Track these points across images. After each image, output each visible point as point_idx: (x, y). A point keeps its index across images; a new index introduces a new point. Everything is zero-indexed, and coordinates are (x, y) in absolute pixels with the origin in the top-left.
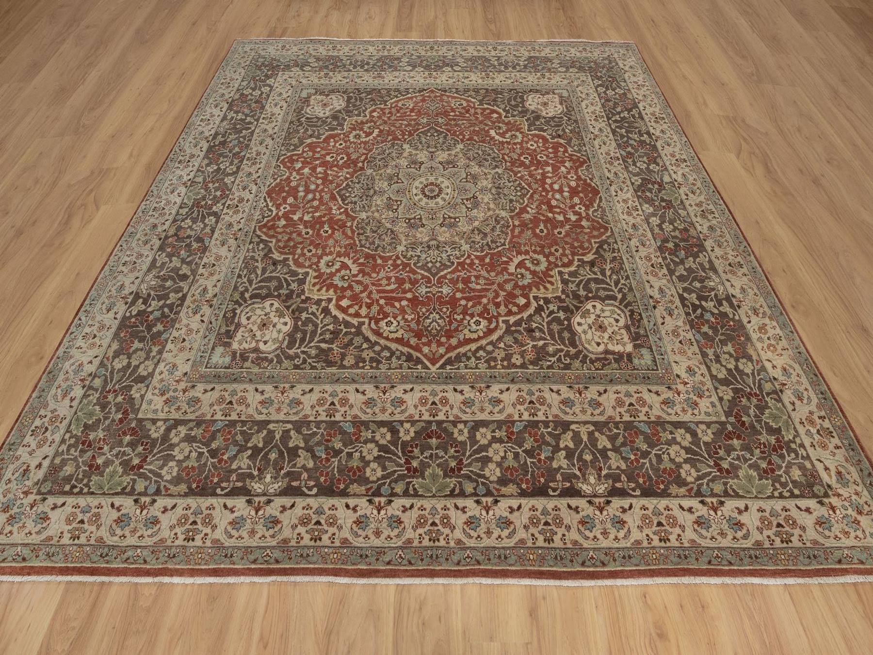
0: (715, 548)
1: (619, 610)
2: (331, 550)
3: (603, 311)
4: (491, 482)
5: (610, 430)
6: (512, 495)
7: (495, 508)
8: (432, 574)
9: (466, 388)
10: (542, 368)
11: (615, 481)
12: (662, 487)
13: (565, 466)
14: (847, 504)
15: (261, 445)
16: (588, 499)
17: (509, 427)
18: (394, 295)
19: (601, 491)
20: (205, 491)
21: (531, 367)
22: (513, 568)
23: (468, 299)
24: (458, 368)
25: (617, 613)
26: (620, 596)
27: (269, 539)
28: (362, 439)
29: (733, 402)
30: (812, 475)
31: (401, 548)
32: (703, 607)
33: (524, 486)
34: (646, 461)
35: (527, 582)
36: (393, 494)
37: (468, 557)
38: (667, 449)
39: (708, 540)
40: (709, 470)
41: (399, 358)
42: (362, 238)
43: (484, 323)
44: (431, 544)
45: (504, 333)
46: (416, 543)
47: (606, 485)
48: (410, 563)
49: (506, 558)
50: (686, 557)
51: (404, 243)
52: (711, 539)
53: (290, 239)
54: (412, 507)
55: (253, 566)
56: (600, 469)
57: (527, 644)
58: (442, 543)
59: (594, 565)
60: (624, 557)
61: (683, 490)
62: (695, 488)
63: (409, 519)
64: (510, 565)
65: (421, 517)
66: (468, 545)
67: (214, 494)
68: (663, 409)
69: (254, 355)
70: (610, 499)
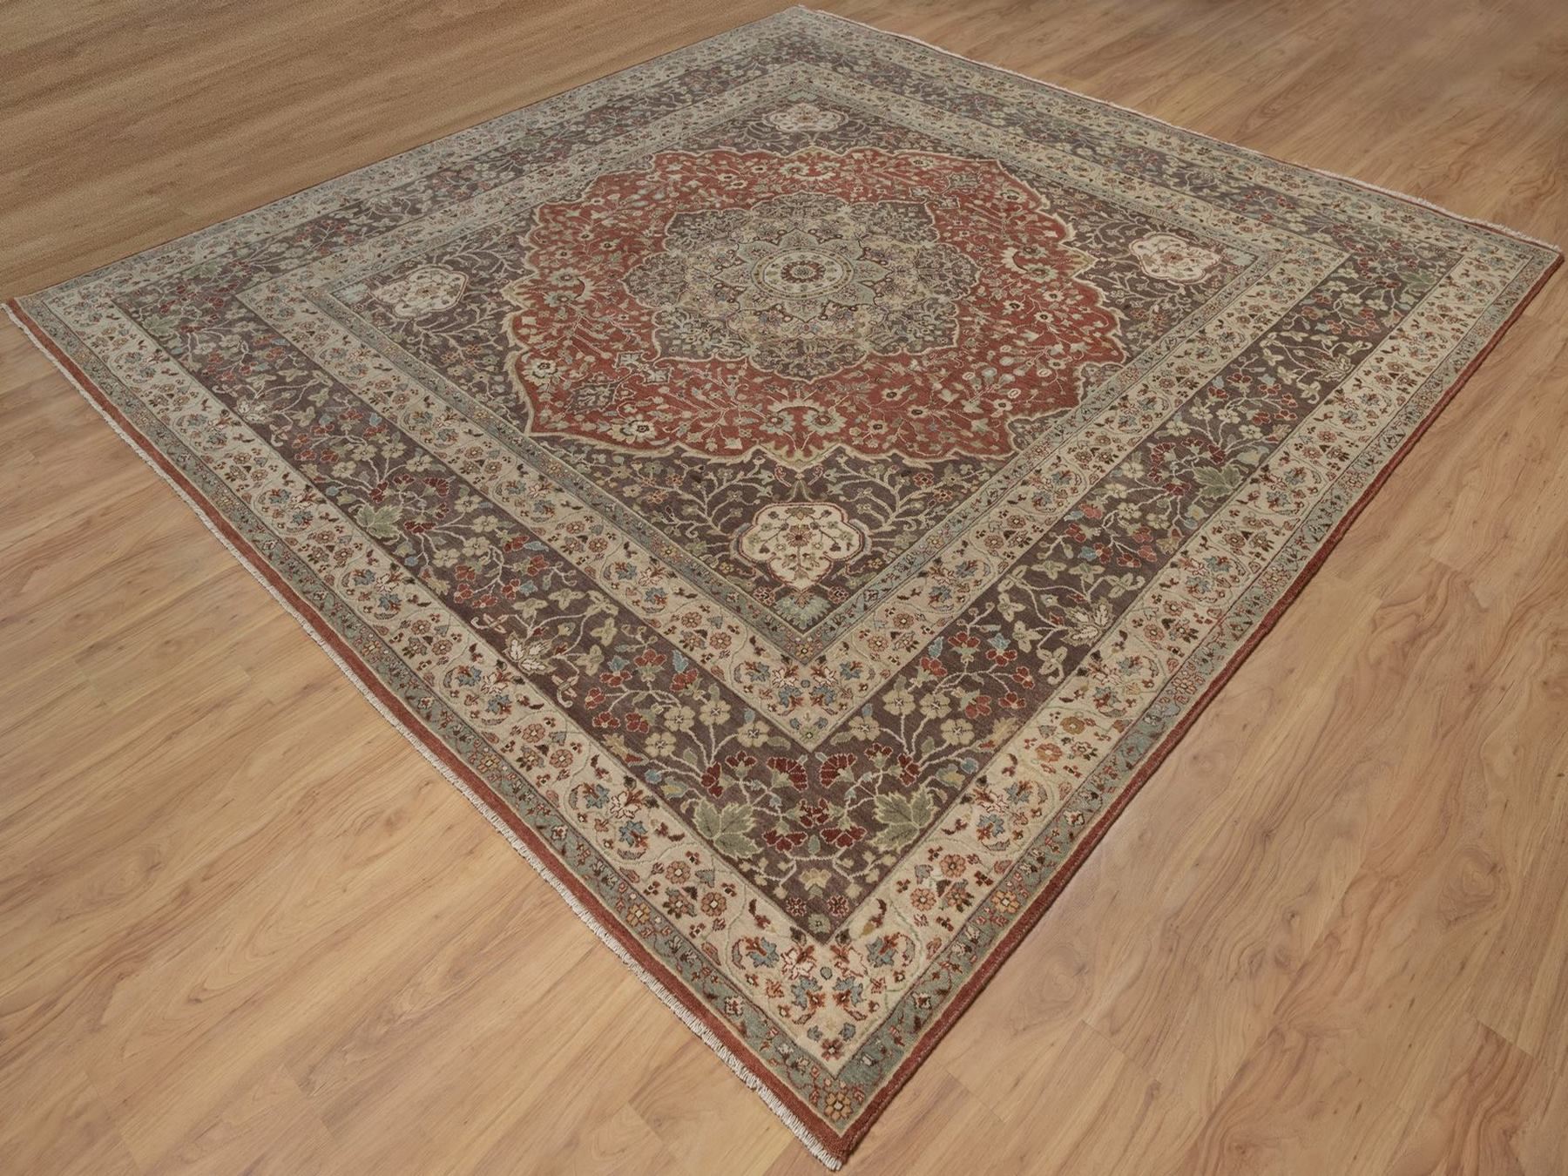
0: (569, 825)
1: (386, 766)
2: (229, 494)
3: (833, 525)
4: (430, 563)
5: (633, 631)
6: (434, 591)
7: (401, 584)
8: (274, 580)
9: (533, 473)
10: (648, 519)
11: (558, 673)
12: (605, 725)
13: (525, 616)
14: (837, 973)
15: (288, 380)
16: (502, 659)
17: (524, 539)
18: (591, 345)
19: (528, 667)
20: (205, 379)
21: (636, 508)
22: (343, 639)
23: (667, 398)
24: (553, 452)
25: (379, 766)
26: (405, 758)
27: (200, 448)
28: (371, 439)
29: (856, 746)
30: (838, 905)
31: (280, 540)
32: (471, 852)
33: (457, 594)
34: (628, 692)
35: (338, 661)
36: (334, 500)
37: (320, 596)
38: (674, 704)
39: (574, 813)
40: (695, 767)
41: (506, 401)
42: (640, 273)
43: (652, 433)
44: (307, 560)
45: (660, 459)
46: (295, 548)
47: (542, 667)
48: (270, 557)
49: (349, 627)
50: (522, 797)
51: (682, 304)
52: (579, 815)
53: (560, 233)
54: (334, 520)
55: (166, 456)
56: (560, 651)
57: (270, 702)
58: (316, 567)
59: (418, 710)
60: (456, 733)
61: (625, 751)
62: (643, 763)
63: (317, 526)
64: (345, 636)
65: (330, 534)
66: (334, 588)
67: (209, 388)
68: (737, 669)
69: (383, 310)
70: (525, 680)
